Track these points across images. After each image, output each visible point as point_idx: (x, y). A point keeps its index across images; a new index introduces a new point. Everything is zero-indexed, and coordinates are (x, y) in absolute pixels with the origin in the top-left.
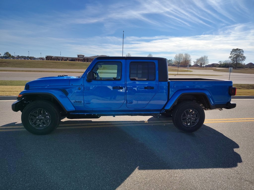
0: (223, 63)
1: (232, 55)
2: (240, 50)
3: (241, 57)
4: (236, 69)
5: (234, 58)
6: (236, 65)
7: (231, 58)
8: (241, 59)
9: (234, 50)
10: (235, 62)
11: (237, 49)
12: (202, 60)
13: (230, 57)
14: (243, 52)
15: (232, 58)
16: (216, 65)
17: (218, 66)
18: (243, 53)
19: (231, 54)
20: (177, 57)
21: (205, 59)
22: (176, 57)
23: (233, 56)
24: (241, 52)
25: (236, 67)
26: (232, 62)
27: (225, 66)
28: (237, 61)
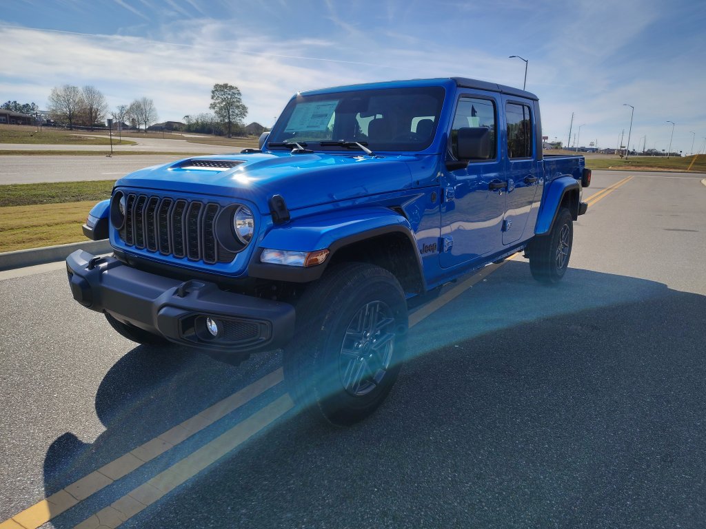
0: (195, 121)
1: (217, 101)
2: (231, 88)
3: (238, 107)
4: (229, 137)
5: (221, 109)
6: (229, 127)
7: (214, 108)
8: (237, 111)
9: (220, 89)
10: (227, 121)
11: (226, 86)
12: (139, 109)
13: (213, 106)
14: (239, 94)
15: (217, 109)
16: (177, 125)
17: (184, 128)
18: (239, 97)
19: (212, 98)
20: (58, 95)
21: (148, 108)
22: (56, 98)
23: (219, 103)
24: (235, 94)
25: (229, 132)
26: (217, 119)
27: (201, 129)
28: (229, 118)
